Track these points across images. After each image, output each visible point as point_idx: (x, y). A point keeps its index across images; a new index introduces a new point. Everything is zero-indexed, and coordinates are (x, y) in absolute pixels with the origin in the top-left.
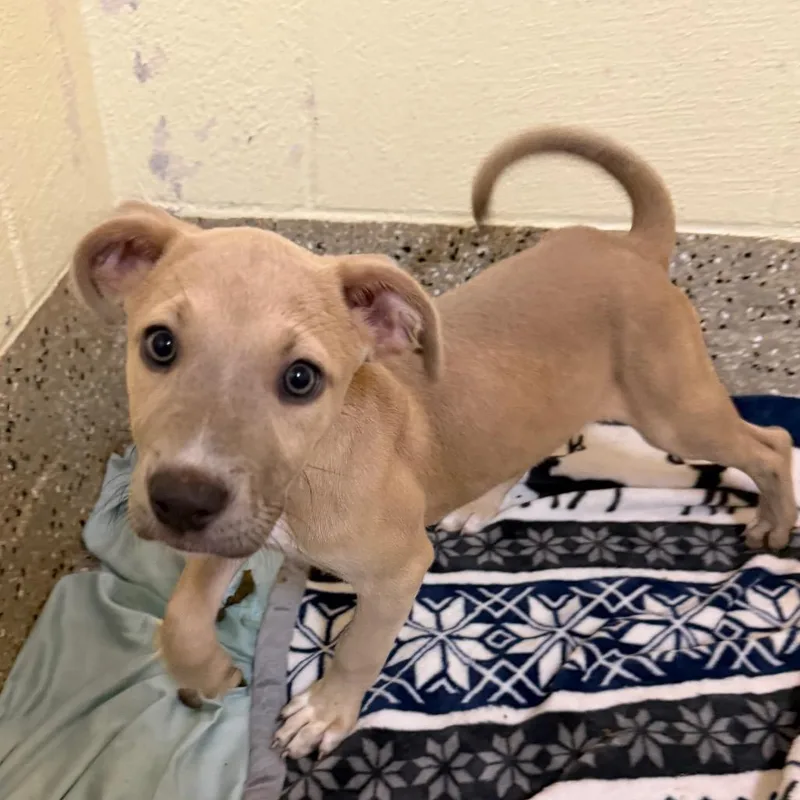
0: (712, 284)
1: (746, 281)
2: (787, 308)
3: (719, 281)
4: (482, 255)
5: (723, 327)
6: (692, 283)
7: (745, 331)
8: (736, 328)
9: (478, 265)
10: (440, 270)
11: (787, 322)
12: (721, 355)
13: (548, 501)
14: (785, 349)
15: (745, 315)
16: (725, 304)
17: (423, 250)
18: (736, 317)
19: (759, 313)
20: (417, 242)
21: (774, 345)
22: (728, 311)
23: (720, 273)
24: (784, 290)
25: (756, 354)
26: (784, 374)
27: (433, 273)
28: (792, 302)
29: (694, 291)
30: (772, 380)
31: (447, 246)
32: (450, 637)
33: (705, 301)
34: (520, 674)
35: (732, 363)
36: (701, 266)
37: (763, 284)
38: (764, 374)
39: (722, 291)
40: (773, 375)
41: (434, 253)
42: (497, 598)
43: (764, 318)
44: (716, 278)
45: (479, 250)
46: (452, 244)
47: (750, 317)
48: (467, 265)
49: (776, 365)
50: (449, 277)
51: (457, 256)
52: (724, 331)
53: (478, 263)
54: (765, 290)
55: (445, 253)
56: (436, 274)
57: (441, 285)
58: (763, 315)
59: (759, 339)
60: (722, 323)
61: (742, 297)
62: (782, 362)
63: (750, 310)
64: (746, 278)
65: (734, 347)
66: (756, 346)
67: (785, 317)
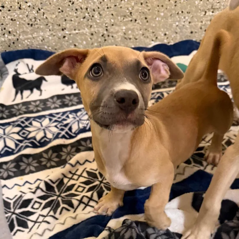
0: (106, 9)
1: (116, 7)
2: (130, 15)
3: (108, 8)
4: (29, 6)
5: (113, 25)
6: (100, 10)
7: (119, 26)
8: (116, 25)
9: (29, 10)
10: (17, 14)
11: (131, 21)
12: (115, 35)
13: (70, 87)
14: (133, 30)
15: (118, 19)
16: (111, 16)
17: (9, 6)
18: (116, 21)
19: (122, 18)
20: (6, 4)
21: (129, 29)
22: (113, 19)
23: (107, 5)
24: (128, 9)
25: (125, 34)
26: (134, 39)
27: (14, 15)
28: (131, 13)
29: (101, 13)
30: (131, 42)
31: (16, 4)
32: (46, 127)
33: (105, 16)
34: (67, 129)
35: (118, 38)
36: (101, 3)
37: (121, 7)
38: (129, 40)
39: (109, 11)
40: (131, 40)
41: (13, 7)
42: (59, 116)
43: (124, 20)
44: (106, 7)
45: (28, 4)
46: (18, 3)
47: (120, 20)
48: (25, 11)
49: (131, 37)
50: (21, 16)
51: (21, 8)
52: (113, 27)
53: (29, 9)
54: (122, 9)
55: (17, 7)
56: (16, 16)
57: (19, 20)
58: (124, 19)
59: (124, 28)
60: (112, 23)
61: (116, 13)
62: (133, 35)
63: (119, 18)
64: (115, 6)
65: (117, 32)
66: (124, 31)
67: (130, 19)
